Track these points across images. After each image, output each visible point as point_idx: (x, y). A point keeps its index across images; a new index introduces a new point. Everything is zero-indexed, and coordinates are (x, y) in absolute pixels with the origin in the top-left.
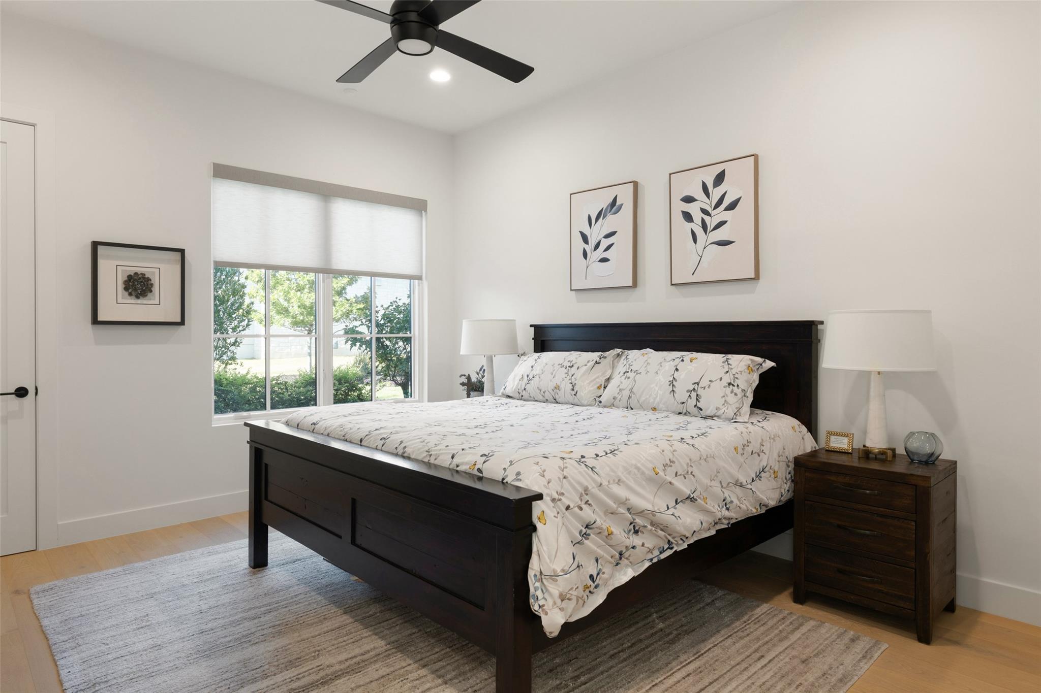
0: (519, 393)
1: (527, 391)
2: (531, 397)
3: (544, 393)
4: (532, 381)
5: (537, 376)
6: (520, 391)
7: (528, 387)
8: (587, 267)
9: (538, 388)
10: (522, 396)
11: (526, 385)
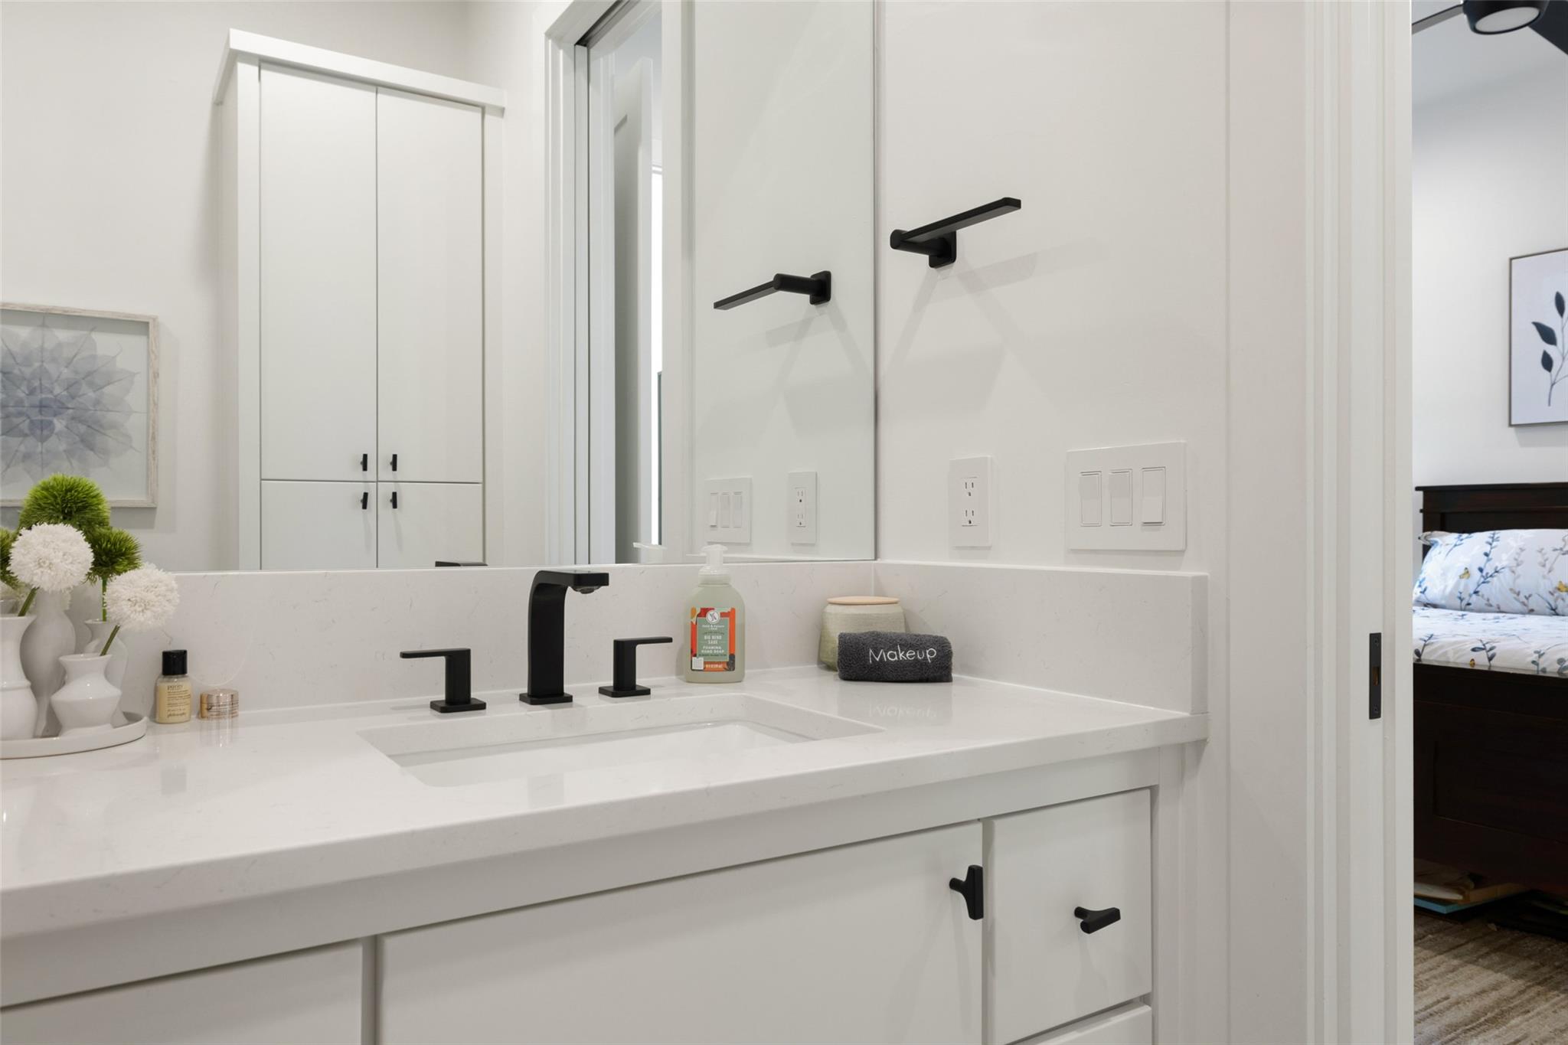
0: (1461, 599)
1: (1483, 596)
2: (1491, 606)
3: (1527, 598)
4: (1495, 579)
5: (1507, 570)
6: (1463, 596)
7: (1483, 589)
8: (1553, 385)
9: (1511, 590)
10: (1469, 604)
11: (1479, 586)
